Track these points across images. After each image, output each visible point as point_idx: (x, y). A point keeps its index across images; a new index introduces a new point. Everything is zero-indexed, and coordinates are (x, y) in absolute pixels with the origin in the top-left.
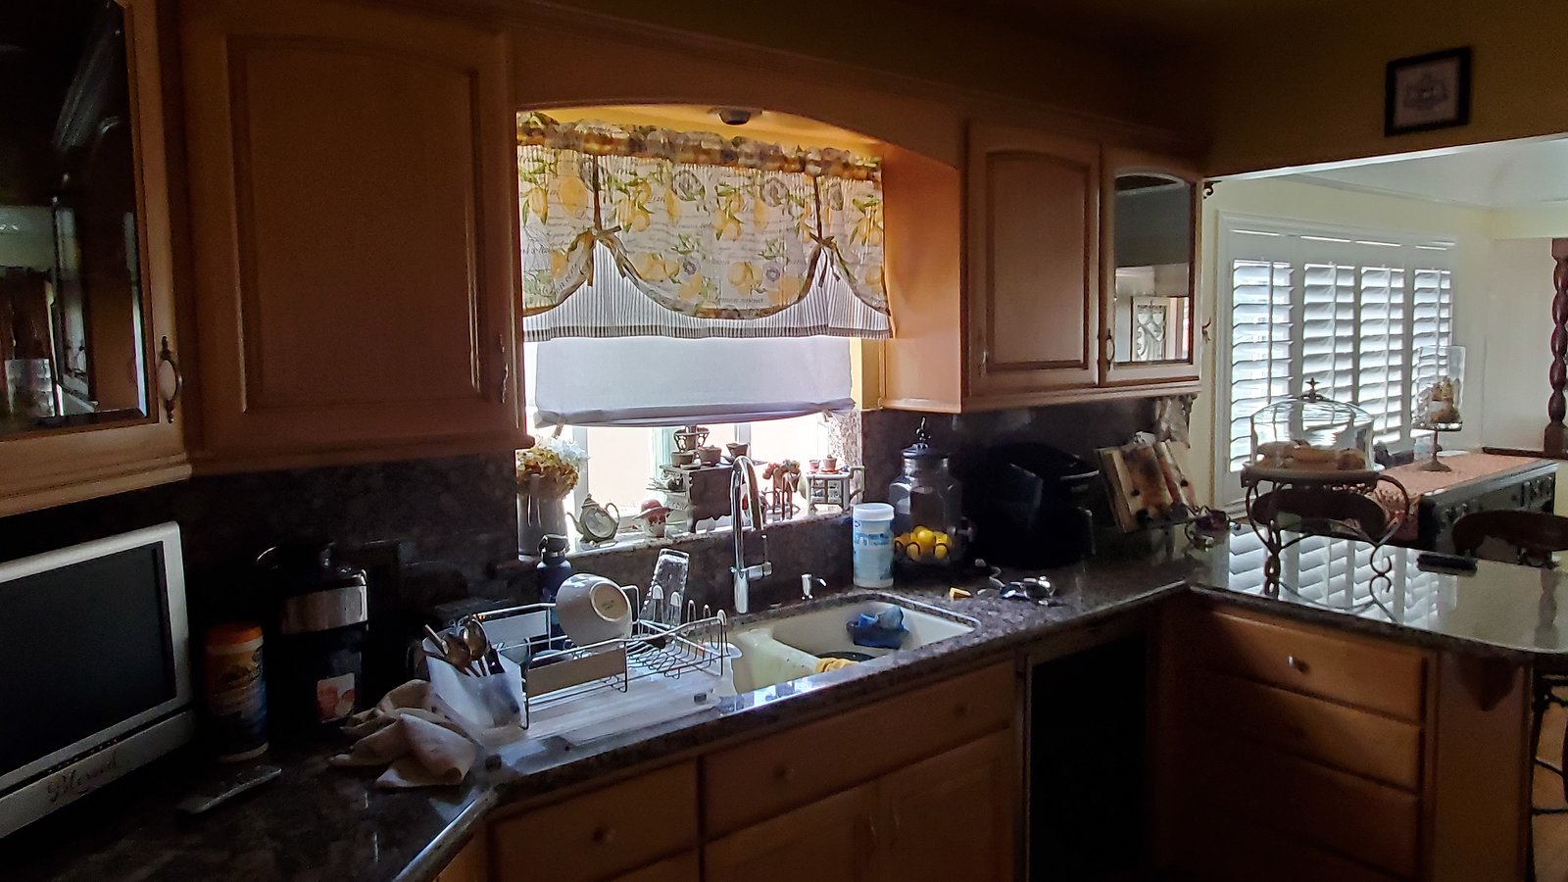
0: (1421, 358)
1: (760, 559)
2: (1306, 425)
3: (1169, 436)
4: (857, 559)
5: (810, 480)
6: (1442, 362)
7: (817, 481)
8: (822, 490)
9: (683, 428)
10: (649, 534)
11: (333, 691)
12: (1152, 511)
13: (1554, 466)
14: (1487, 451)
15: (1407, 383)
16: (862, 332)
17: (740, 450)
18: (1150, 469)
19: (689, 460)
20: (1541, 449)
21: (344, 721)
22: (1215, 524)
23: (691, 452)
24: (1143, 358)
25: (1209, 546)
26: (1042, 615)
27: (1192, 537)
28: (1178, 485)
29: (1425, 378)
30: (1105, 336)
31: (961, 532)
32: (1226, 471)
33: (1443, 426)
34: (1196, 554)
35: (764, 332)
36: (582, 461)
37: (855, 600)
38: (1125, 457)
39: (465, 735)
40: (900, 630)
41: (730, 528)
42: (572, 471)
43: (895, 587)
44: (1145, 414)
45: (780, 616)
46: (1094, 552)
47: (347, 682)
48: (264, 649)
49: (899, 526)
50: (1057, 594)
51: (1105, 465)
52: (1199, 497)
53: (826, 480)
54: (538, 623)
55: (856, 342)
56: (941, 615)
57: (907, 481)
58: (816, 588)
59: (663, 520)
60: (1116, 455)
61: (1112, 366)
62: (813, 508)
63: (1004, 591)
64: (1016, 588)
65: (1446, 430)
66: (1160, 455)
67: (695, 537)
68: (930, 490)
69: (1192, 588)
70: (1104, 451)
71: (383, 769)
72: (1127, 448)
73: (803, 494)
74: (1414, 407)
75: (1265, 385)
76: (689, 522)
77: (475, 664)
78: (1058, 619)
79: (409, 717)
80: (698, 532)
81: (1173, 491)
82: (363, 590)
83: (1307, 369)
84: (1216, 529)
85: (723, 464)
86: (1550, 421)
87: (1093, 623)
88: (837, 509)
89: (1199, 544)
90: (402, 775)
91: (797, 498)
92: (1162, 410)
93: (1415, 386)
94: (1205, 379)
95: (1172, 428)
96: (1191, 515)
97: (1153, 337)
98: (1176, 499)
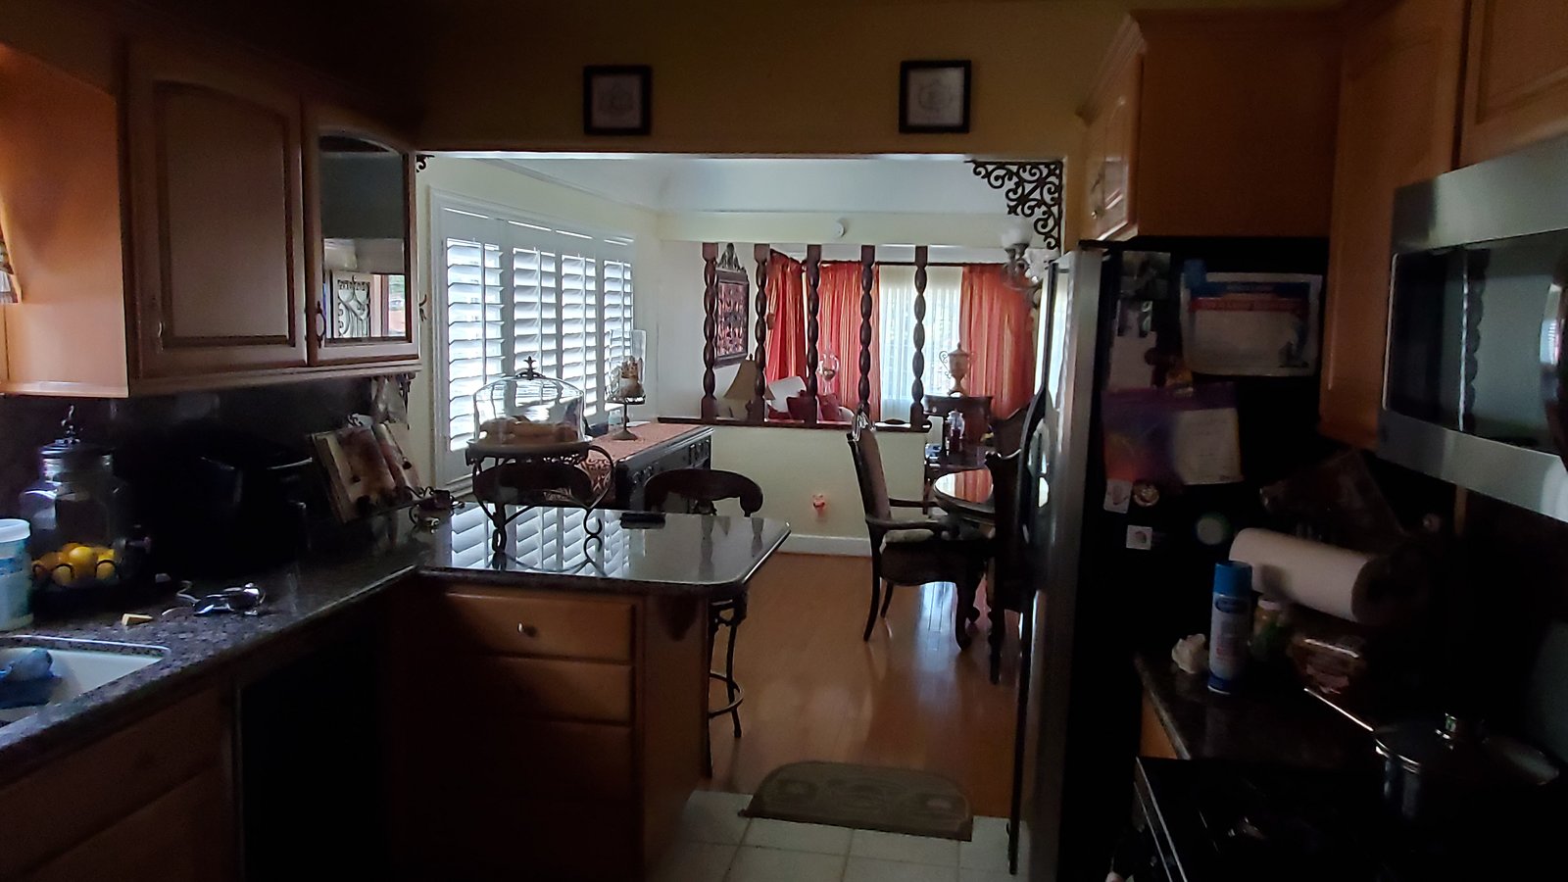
0: (612, 340)
2: (518, 402)
3: (387, 417)
6: (628, 344)
12: (374, 497)
13: (711, 431)
14: (661, 420)
15: (600, 362)
18: (370, 454)
20: (699, 418)
22: (440, 504)
24: (347, 336)
25: (437, 525)
26: (252, 627)
27: (416, 520)
28: (401, 468)
29: (616, 357)
30: (313, 310)
32: (445, 451)
34: (421, 537)
38: (341, 442)
40: (48, 678)
44: (361, 396)
46: (309, 548)
50: (269, 600)
51: (318, 451)
52: (420, 479)
56: (111, 649)
57: (49, 487)
60: (331, 440)
61: (323, 343)
63: (199, 607)
64: (216, 601)
65: (634, 403)
66: (380, 437)
68: (86, 496)
69: (422, 572)
70: (320, 436)
72: (343, 432)
74: (608, 383)
75: (480, 364)
78: (272, 628)
81: (396, 474)
83: (519, 348)
84: (440, 509)
86: (704, 393)
89: (423, 526)
92: (378, 390)
93: (607, 365)
94: (423, 358)
95: (390, 409)
96: (415, 498)
97: (356, 315)
98: (400, 482)
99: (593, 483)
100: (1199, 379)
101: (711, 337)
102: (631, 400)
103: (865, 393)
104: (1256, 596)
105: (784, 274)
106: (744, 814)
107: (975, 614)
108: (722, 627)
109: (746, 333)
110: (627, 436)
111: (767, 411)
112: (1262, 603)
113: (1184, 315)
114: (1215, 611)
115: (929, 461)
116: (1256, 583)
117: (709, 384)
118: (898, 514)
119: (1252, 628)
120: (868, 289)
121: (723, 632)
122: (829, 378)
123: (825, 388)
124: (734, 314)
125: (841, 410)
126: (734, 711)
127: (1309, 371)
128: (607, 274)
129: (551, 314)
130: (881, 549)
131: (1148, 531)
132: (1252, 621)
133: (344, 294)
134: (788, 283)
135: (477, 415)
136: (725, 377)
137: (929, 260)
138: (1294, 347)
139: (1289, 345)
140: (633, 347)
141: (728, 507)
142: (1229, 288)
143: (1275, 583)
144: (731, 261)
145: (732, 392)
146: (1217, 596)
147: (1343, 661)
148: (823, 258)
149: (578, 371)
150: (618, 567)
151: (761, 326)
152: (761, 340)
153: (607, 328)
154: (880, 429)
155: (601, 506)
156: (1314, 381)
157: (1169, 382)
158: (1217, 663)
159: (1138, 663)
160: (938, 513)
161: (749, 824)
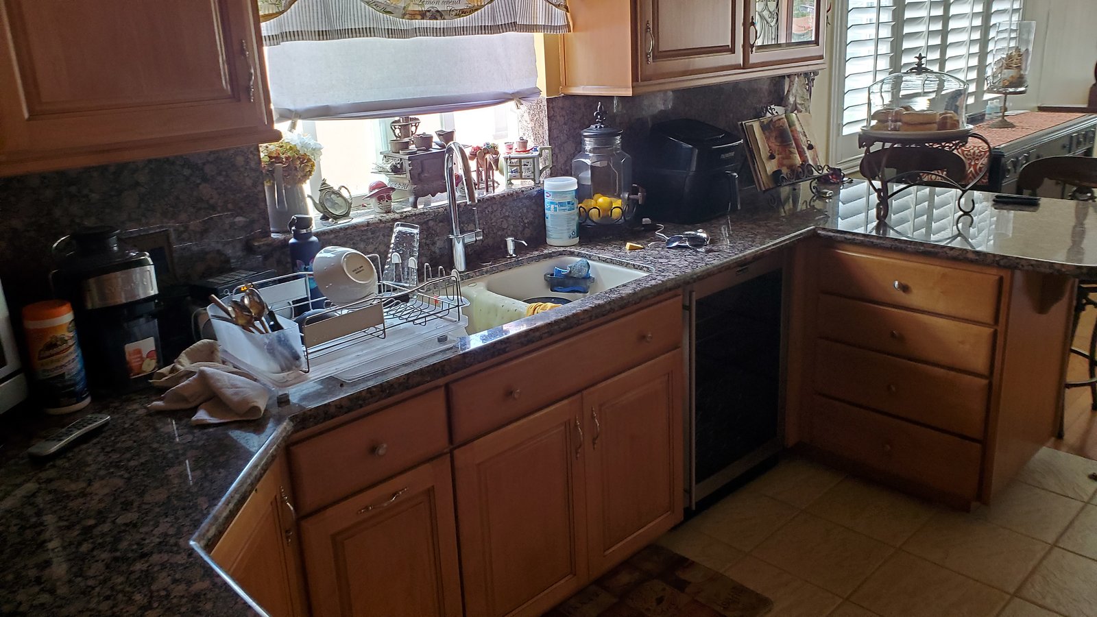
0: (998, 32)
1: (471, 226)
2: (903, 93)
3: (795, 108)
4: (549, 223)
5: (506, 159)
6: (1013, 35)
7: (513, 161)
8: (518, 167)
9: (397, 118)
10: (378, 210)
11: (139, 352)
12: (785, 171)
14: (1041, 109)
15: (983, 55)
16: (544, 27)
17: (448, 136)
18: (783, 136)
19: (406, 146)
20: (1085, 106)
21: (150, 376)
22: (834, 179)
23: (406, 140)
25: (830, 198)
26: (702, 260)
27: (815, 191)
28: (806, 149)
29: (999, 48)
30: (748, 23)
31: (631, 197)
32: (839, 135)
33: (1011, 90)
34: (818, 204)
35: (462, 31)
36: (317, 150)
37: (550, 256)
38: (764, 128)
39: (255, 380)
40: (587, 278)
41: (446, 202)
42: (309, 160)
43: (580, 244)
44: (777, 91)
45: (492, 272)
46: (739, 207)
47: (148, 345)
48: (77, 321)
49: (582, 194)
50: (713, 242)
51: (747, 133)
52: (819, 159)
53: (520, 159)
54: (298, 289)
55: (539, 37)
56: (621, 264)
57: (587, 157)
58: (519, 248)
59: (389, 198)
60: (756, 125)
61: (754, 49)
62: (510, 183)
63: (669, 242)
64: (680, 239)
65: (1015, 93)
66: (791, 124)
67: (417, 212)
68: (605, 163)
69: (819, 232)
70: (747, 123)
71: (194, 410)
72: (764, 120)
73: (502, 172)
74: (989, 72)
75: (871, 61)
76: (411, 199)
77: (257, 323)
79: (209, 368)
80: (419, 207)
81: (802, 154)
82: (151, 269)
83: (907, 44)
84: (834, 183)
85: (435, 148)
86: (1094, 82)
87: (742, 264)
88: (530, 183)
89: (821, 196)
90: (211, 414)
91: (497, 176)
92: (790, 86)
93: (990, 57)
94: (826, 58)
95: (799, 101)
96: (815, 174)
98: (804, 160)
110: (1005, 124)
129: (939, 11)
135: (869, 105)
140: (1019, 39)
153: (994, 20)
155: (974, 188)
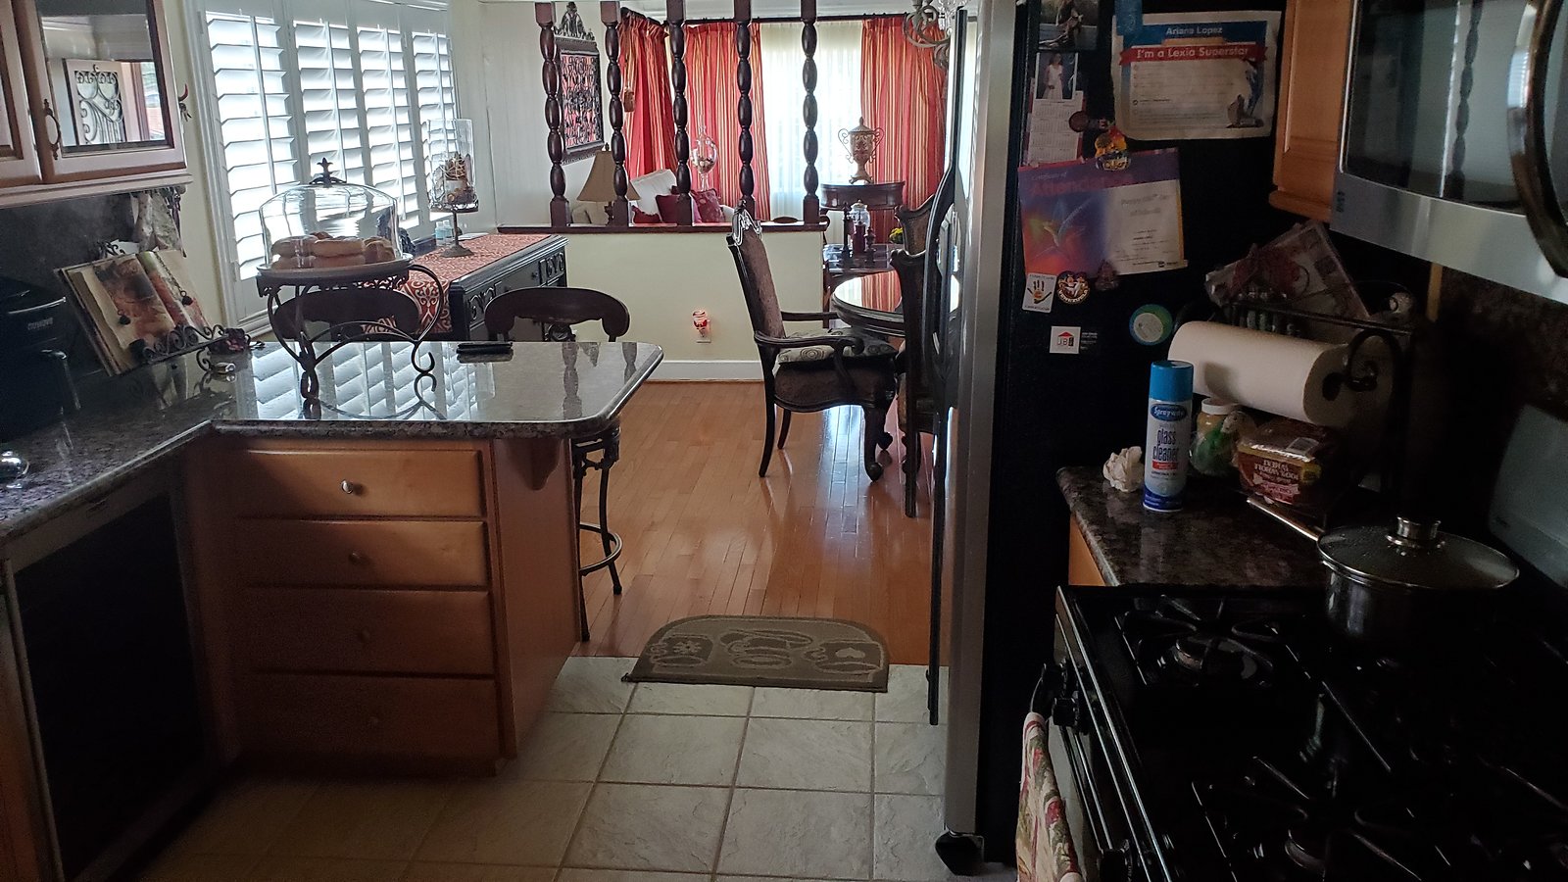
0: (430, 133)
2: (321, 216)
3: (155, 243)
6: (451, 136)
12: (150, 341)
13: (562, 242)
14: (503, 230)
15: (419, 161)
18: (139, 288)
20: (548, 224)
22: (233, 346)
24: (97, 142)
25: (231, 373)
26: (17, 502)
27: (206, 366)
28: (180, 304)
29: (436, 155)
30: (40, 111)
32: (235, 280)
34: (215, 386)
38: (103, 276)
44: (119, 216)
51: (74, 288)
52: (208, 316)
60: (87, 274)
61: (59, 152)
65: (464, 210)
66: (148, 268)
69: (219, 428)
70: (72, 270)
72: (102, 263)
74: (429, 187)
75: (266, 171)
78: (42, 503)
81: (174, 312)
83: (314, 147)
84: (235, 352)
86: (552, 196)
92: (140, 210)
93: (427, 164)
94: (192, 165)
95: (159, 233)
96: (202, 340)
97: (104, 115)
98: (180, 321)
99: (420, 310)
100: (1134, 146)
101: (555, 123)
102: (460, 207)
103: (747, 186)
104: (1198, 399)
105: (642, 38)
106: (627, 679)
107: (886, 440)
108: (590, 470)
109: (600, 116)
110: (460, 252)
111: (632, 215)
112: (1206, 408)
113: (1116, 69)
114: (1151, 419)
115: (828, 264)
116: (1198, 385)
117: (559, 186)
118: (792, 329)
119: (1193, 436)
120: (745, 52)
121: (592, 477)
122: (706, 169)
123: (701, 182)
124: (581, 92)
125: (722, 208)
126: (611, 564)
127: (1263, 132)
128: (418, 48)
129: (350, 103)
130: (775, 371)
131: (1075, 331)
132: (1194, 427)
133: (85, 89)
134: (649, 51)
135: (266, 234)
136: (577, 173)
137: (819, 14)
138: (1247, 102)
139: (1240, 99)
140: (457, 141)
141: (589, 330)
142: (1170, 32)
143: (1219, 383)
144: (574, 25)
145: (586, 194)
146: (1152, 402)
147: (1293, 468)
148: (688, 17)
149: (392, 173)
150: (463, 409)
151: (617, 108)
152: (618, 124)
153: (424, 116)
154: (766, 229)
156: (1269, 143)
157: (1099, 152)
158: (1154, 480)
159: (1065, 482)
160: (841, 325)
161: (635, 689)
